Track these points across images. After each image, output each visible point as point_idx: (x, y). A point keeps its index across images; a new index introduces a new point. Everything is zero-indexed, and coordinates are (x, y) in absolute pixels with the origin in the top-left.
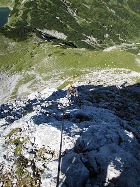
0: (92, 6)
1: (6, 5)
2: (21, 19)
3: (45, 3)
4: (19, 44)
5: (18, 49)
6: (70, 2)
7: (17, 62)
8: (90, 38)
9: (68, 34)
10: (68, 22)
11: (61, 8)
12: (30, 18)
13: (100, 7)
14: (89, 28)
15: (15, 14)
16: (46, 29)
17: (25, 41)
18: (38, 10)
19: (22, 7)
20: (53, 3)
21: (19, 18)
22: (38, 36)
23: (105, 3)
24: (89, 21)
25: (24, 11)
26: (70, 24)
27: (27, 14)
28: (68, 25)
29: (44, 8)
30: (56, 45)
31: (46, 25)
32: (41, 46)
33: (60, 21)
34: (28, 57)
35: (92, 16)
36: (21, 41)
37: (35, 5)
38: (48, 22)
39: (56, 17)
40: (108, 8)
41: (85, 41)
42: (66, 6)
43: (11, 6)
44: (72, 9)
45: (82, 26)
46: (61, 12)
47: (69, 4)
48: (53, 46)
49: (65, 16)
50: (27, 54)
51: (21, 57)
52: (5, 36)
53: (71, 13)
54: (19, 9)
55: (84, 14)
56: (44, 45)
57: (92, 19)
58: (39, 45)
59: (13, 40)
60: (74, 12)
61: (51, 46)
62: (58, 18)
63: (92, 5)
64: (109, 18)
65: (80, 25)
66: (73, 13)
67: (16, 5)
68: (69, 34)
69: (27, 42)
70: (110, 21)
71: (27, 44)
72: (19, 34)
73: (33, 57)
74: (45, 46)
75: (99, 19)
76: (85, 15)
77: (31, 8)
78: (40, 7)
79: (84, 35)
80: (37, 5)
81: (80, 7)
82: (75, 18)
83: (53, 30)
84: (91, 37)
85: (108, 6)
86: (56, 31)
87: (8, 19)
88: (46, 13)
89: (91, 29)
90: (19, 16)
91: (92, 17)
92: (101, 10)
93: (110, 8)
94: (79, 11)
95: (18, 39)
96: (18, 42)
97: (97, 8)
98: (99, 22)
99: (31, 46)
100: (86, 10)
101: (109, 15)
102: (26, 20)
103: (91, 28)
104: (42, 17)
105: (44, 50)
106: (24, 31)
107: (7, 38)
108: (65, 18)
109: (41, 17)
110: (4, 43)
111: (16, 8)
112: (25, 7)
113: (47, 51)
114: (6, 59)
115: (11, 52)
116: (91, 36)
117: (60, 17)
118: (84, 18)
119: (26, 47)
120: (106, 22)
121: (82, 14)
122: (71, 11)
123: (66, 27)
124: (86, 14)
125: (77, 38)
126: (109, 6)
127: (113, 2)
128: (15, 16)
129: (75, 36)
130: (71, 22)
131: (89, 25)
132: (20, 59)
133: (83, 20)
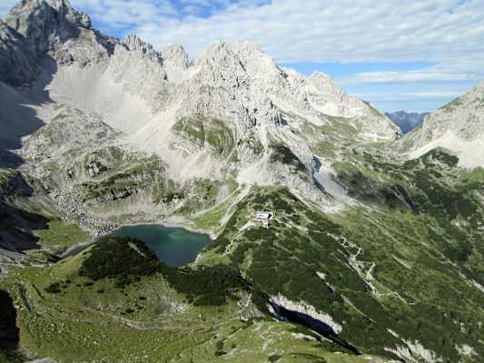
0: (419, 264)
1: (205, 229)
2: (227, 261)
3: (296, 237)
4: (198, 312)
5: (189, 325)
6: (359, 246)
7: (170, 359)
8: (412, 347)
9: (344, 322)
10: (347, 290)
11: (332, 254)
12: (251, 262)
13: (442, 271)
14: (409, 318)
15: (218, 248)
16: (284, 294)
17: (217, 308)
18: (274, 249)
19: (239, 236)
20: (316, 241)
21: (224, 258)
22: (257, 305)
23: (454, 265)
24: (410, 300)
25: (239, 246)
26: (353, 297)
27: (246, 253)
28: (347, 297)
29: (289, 246)
30: (301, 336)
31: (286, 287)
32: (256, 327)
33: (328, 284)
34: (206, 352)
35: (418, 287)
36: (206, 304)
37: (271, 237)
38: (294, 279)
39: (318, 273)
40: (463, 276)
41: (394, 352)
42: (346, 253)
43: (215, 233)
44: (361, 263)
45: (386, 309)
46: (331, 263)
47: (354, 251)
48: (294, 334)
49: (341, 275)
50: (207, 343)
51: (187, 348)
52: (167, 284)
53: (359, 270)
54: (229, 239)
55: (395, 279)
56: (265, 327)
57: (418, 296)
58: (250, 323)
59: (185, 298)
60: (368, 269)
61: (285, 334)
62: (322, 276)
63: (417, 262)
64: (468, 302)
65: (383, 305)
66: (363, 271)
67: (226, 231)
68: (348, 322)
69: (220, 311)
70: (475, 311)
71: (220, 318)
72: (206, 286)
73: (220, 354)
74: (267, 329)
75: (438, 299)
76: (396, 283)
77: (259, 242)
78: (280, 242)
79: (394, 334)
80: (276, 238)
81: (384, 261)
82: (370, 284)
83: (302, 302)
84: (413, 343)
85: (462, 273)
86: (312, 307)
87: (199, 256)
88: (294, 258)
89: (415, 322)
90: (224, 254)
91: (417, 290)
92: (443, 277)
93: (469, 278)
94: (381, 270)
95: (199, 297)
96: (196, 305)
97: (432, 272)
98: (439, 307)
99: (228, 324)
100: (399, 271)
101: (468, 293)
102: (240, 265)
103: (414, 318)
104: (281, 265)
105: (262, 341)
106: (223, 282)
107: (173, 291)
108: (340, 279)
109: (278, 264)
110: (159, 299)
111: (225, 236)
112: (245, 238)
113: (269, 346)
114: (142, 341)
115: (165, 328)
116: (416, 341)
117: (327, 273)
118: (395, 288)
119: (214, 323)
120: (460, 309)
121: (390, 279)
122: (360, 267)
123: (342, 301)
124: (401, 279)
125: (371, 339)
126: (465, 271)
127: (476, 265)
128: (217, 252)
129: (366, 330)
130: (355, 292)
131: (410, 310)
132: (180, 352)
133: (391, 293)
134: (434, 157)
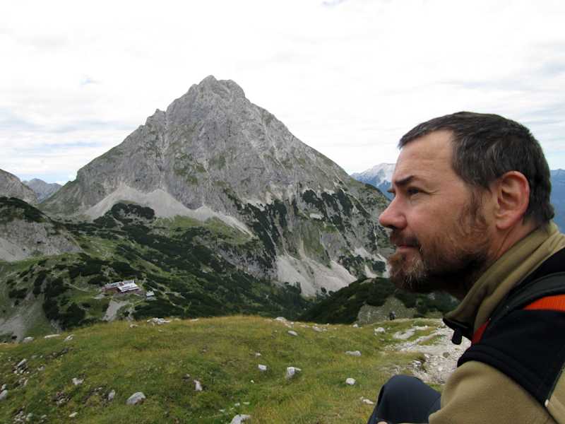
134: (127, 211)
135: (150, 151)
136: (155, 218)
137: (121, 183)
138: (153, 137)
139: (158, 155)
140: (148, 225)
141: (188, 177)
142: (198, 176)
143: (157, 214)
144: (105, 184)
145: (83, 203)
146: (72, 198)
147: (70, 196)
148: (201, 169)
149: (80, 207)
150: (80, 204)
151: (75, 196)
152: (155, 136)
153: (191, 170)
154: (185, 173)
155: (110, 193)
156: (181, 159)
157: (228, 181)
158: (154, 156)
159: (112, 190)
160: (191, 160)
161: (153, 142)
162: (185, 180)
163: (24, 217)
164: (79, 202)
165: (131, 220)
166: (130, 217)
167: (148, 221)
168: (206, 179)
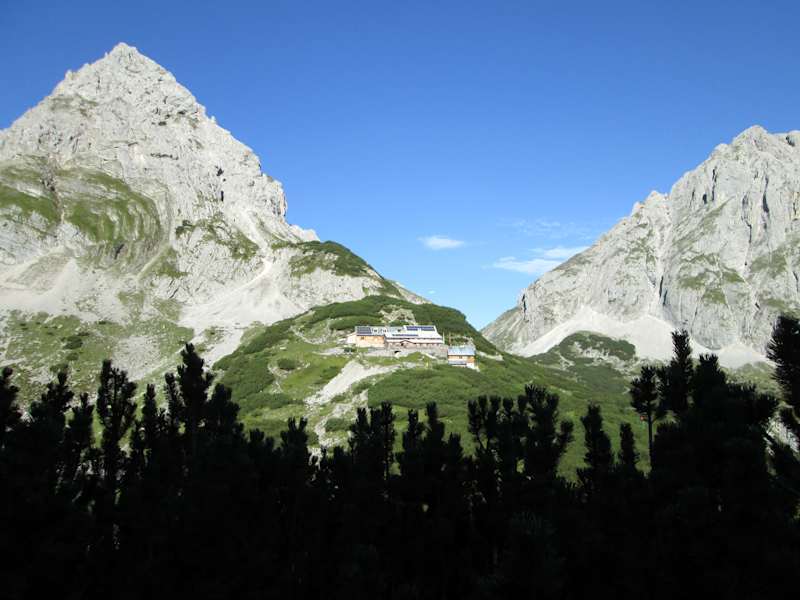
134: (585, 346)
135: (636, 253)
136: (636, 359)
137: (582, 307)
138: (643, 233)
139: (650, 259)
140: (621, 370)
141: (707, 290)
142: (727, 289)
143: (640, 353)
144: (556, 309)
145: (520, 339)
146: (506, 331)
147: (502, 330)
148: (733, 277)
149: (515, 344)
150: (515, 340)
151: (510, 329)
152: (647, 232)
153: (711, 280)
154: (700, 284)
155: (563, 322)
156: (693, 261)
157: (792, 298)
158: (643, 261)
159: (567, 317)
160: (713, 263)
161: (643, 240)
162: (701, 295)
163: (333, 266)
164: (514, 336)
165: (591, 360)
166: (590, 356)
167: (623, 363)
168: (743, 295)
